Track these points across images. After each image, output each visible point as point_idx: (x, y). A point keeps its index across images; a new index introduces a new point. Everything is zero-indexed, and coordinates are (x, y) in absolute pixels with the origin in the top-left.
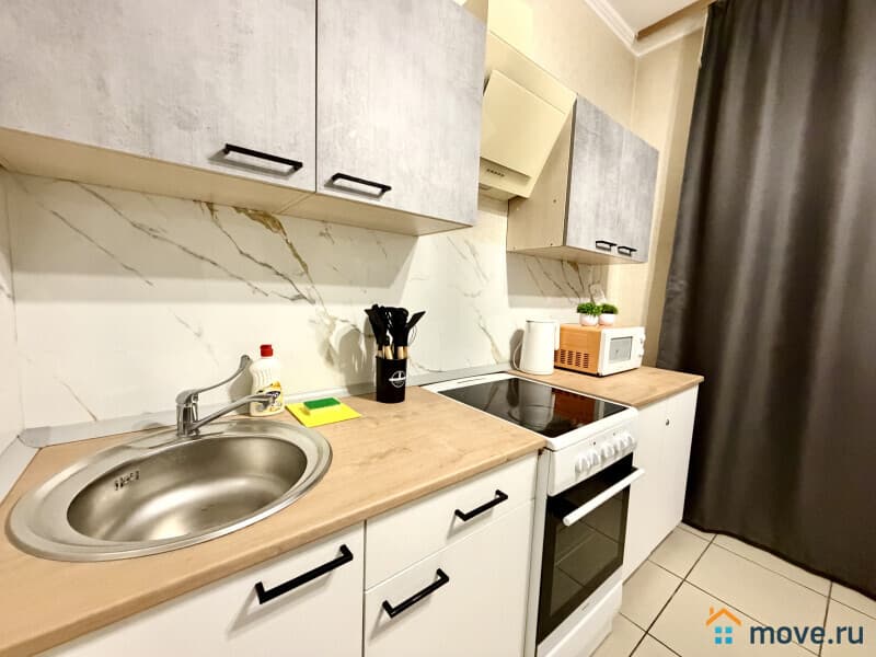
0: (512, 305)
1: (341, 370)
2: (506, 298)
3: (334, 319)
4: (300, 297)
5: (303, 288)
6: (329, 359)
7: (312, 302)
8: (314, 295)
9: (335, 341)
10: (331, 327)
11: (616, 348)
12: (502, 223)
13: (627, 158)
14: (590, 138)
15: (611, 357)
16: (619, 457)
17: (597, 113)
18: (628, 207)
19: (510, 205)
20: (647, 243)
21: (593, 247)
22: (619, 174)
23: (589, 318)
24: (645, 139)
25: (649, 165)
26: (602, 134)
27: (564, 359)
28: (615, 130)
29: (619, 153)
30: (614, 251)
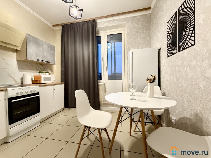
0: (20, 71)
2: (18, 70)
11: (46, 79)
12: (15, 55)
13: (45, 46)
14: (32, 41)
15: (44, 80)
16: (33, 93)
17: (33, 37)
18: (47, 54)
19: (16, 51)
20: (55, 61)
21: (36, 60)
22: (43, 48)
23: (41, 74)
24: (50, 44)
25: (52, 48)
26: (36, 41)
27: (36, 82)
28: (40, 41)
29: (42, 45)
30: (44, 62)
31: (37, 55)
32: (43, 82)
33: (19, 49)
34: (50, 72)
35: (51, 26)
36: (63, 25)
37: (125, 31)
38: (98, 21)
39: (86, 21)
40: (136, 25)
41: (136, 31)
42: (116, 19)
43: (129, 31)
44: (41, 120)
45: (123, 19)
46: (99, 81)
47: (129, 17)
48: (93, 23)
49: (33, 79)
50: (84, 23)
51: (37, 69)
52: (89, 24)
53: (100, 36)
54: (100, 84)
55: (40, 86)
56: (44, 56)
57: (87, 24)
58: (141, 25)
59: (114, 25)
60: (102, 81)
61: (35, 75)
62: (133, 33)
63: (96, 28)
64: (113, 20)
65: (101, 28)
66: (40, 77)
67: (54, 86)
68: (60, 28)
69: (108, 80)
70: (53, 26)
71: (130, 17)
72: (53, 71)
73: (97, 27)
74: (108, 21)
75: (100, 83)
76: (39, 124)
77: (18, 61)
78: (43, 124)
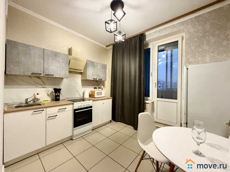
0: (83, 88)
1: (50, 97)
2: (81, 87)
3: (49, 90)
4: (43, 87)
5: (44, 86)
6: (48, 95)
7: (45, 88)
8: (46, 87)
9: (49, 93)
10: (48, 91)
11: (98, 94)
12: (80, 76)
13: (99, 66)
14: (90, 65)
15: (97, 95)
16: (88, 106)
17: (91, 61)
18: (100, 73)
19: (81, 73)
20: (106, 78)
21: (92, 79)
22: (97, 69)
23: (95, 89)
24: (103, 63)
25: (104, 67)
26: (93, 64)
27: (91, 96)
28: (96, 63)
29: (97, 66)
30: (98, 79)
31: (93, 75)
32: (96, 96)
33: (82, 72)
34: (102, 87)
35: (105, 47)
36: (113, 44)
37: (183, 38)
38: (147, 33)
39: (134, 37)
40: (200, 27)
41: (200, 35)
42: (169, 26)
43: (188, 37)
44: (93, 128)
45: (179, 23)
46: (146, 98)
47: (189, 19)
48: (141, 37)
49: (90, 94)
50: (132, 39)
51: (93, 85)
52: (137, 39)
53: (150, 48)
54: (147, 102)
55: (93, 101)
56: (98, 75)
57: (134, 40)
58: (209, 26)
59: (167, 33)
60: (150, 98)
61: (91, 90)
62: (196, 39)
63: (144, 42)
64: (166, 28)
65: (150, 40)
66: (94, 92)
67: (104, 100)
68: (112, 47)
69: (157, 98)
70: (107, 46)
71: (191, 19)
72: (105, 85)
73: (145, 39)
74: (159, 31)
75: (147, 100)
76: (91, 131)
77: (81, 80)
78: (94, 131)
